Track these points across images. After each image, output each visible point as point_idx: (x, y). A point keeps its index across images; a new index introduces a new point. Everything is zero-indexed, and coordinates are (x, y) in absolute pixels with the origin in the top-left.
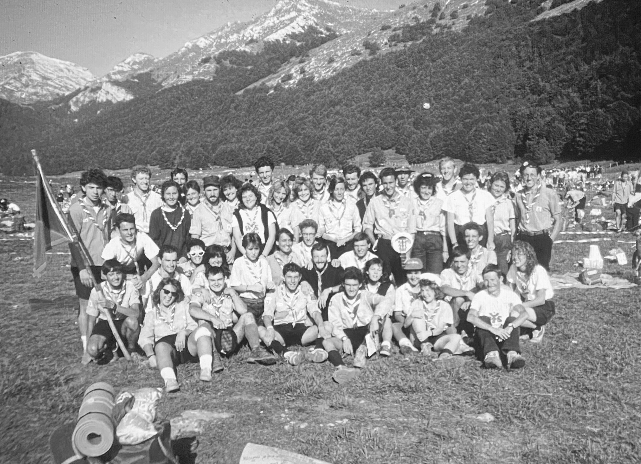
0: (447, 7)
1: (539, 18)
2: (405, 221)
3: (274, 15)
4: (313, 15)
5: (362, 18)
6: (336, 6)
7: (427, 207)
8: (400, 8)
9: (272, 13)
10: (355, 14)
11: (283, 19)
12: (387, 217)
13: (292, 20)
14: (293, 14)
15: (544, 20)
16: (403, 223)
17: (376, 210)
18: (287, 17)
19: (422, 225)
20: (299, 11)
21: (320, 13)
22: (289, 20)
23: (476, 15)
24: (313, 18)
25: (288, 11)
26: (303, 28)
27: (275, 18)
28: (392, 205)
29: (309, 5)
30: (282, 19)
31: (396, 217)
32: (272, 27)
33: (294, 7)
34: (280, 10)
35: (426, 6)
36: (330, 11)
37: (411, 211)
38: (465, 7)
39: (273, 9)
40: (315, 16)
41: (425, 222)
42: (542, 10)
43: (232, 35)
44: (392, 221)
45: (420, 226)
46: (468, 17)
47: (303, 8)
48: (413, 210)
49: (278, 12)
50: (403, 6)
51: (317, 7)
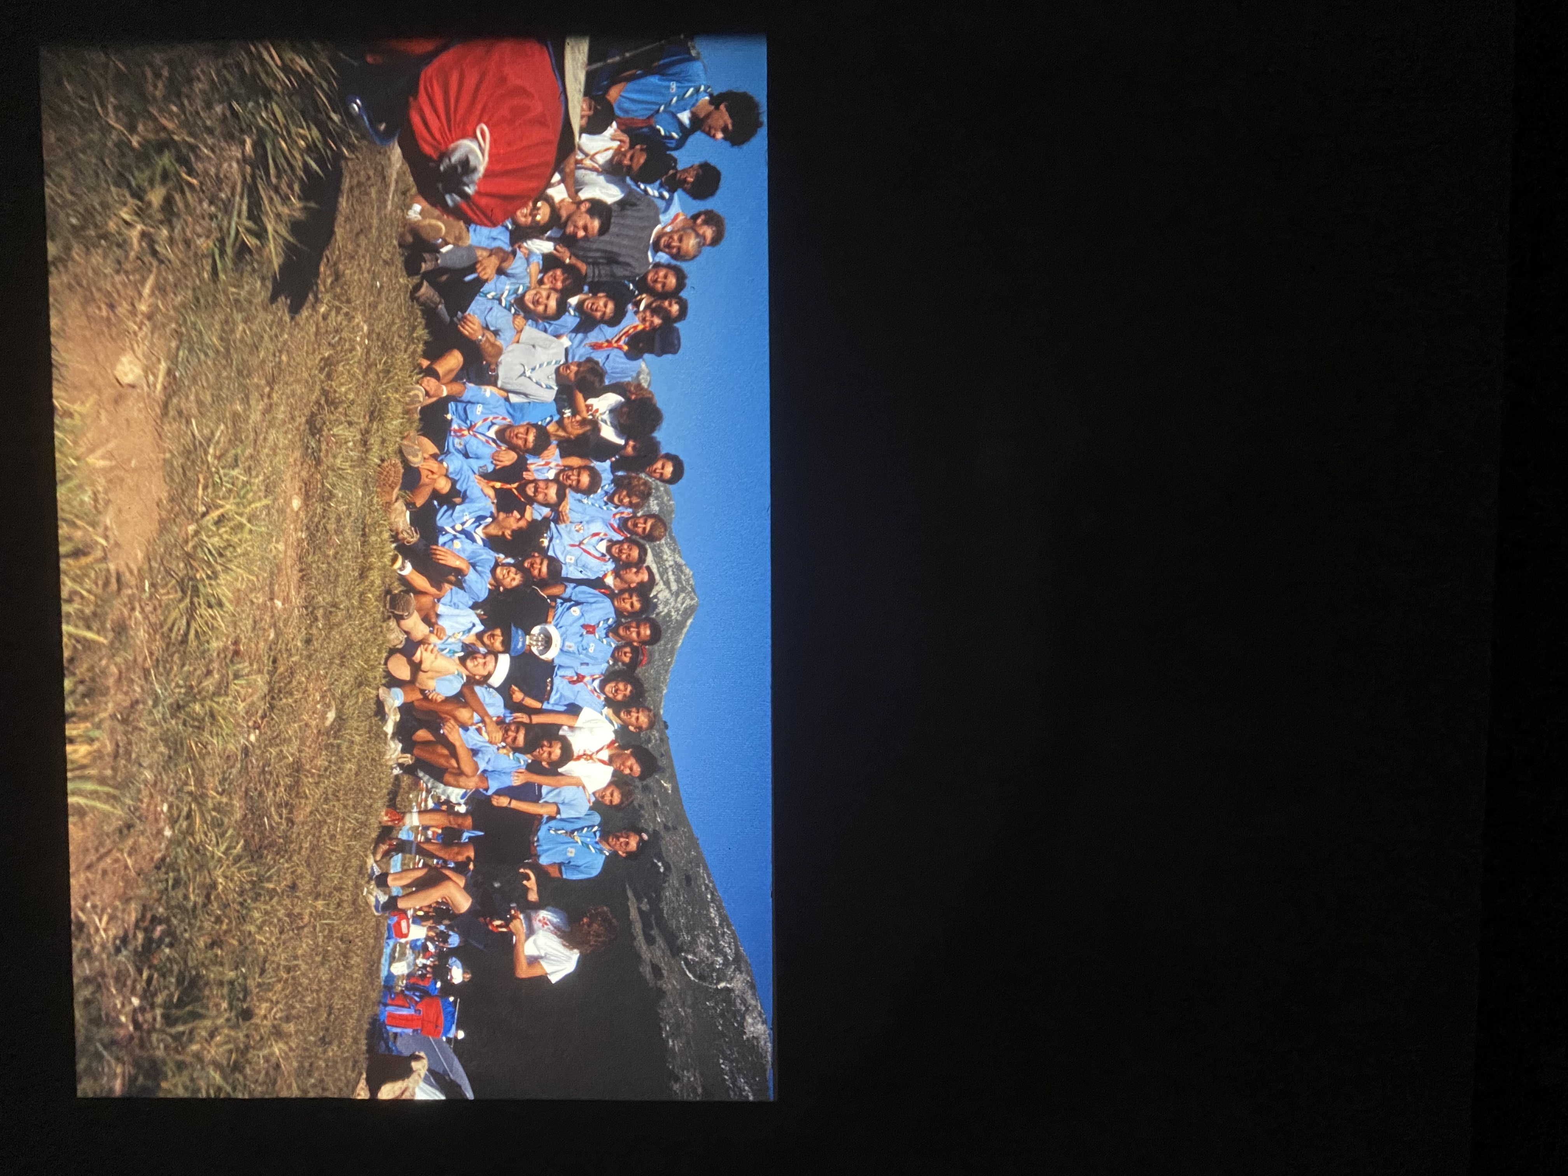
0: (658, 781)
1: (630, 894)
2: (573, 649)
3: (676, 562)
4: (669, 611)
5: (658, 673)
6: (676, 642)
7: (590, 687)
8: (665, 722)
9: (679, 559)
10: (664, 665)
11: (670, 573)
12: (582, 622)
13: (667, 583)
14: (674, 587)
15: (627, 899)
16: (571, 645)
17: (594, 606)
18: (672, 578)
19: (563, 677)
20: (677, 595)
21: (671, 621)
22: (668, 579)
23: (643, 816)
24: (666, 610)
25: (678, 581)
26: (656, 597)
27: (672, 563)
28: (600, 632)
29: (682, 609)
30: (670, 570)
31: (582, 635)
32: (661, 557)
33: (682, 589)
34: (682, 571)
35: (662, 755)
36: (672, 634)
37: (586, 660)
38: (655, 804)
39: (683, 562)
40: (669, 614)
41: (565, 681)
42: (639, 900)
43: (658, 505)
44: (576, 628)
45: (561, 672)
46: (641, 806)
47: (679, 599)
48: (587, 664)
49: (678, 567)
50: (666, 727)
51: (679, 618)
